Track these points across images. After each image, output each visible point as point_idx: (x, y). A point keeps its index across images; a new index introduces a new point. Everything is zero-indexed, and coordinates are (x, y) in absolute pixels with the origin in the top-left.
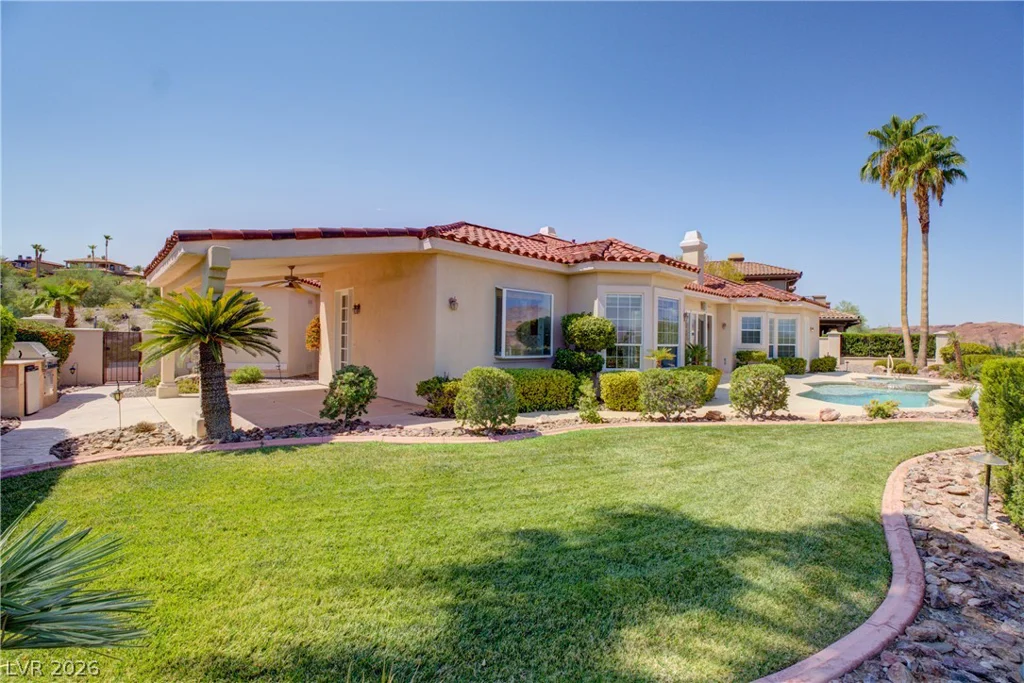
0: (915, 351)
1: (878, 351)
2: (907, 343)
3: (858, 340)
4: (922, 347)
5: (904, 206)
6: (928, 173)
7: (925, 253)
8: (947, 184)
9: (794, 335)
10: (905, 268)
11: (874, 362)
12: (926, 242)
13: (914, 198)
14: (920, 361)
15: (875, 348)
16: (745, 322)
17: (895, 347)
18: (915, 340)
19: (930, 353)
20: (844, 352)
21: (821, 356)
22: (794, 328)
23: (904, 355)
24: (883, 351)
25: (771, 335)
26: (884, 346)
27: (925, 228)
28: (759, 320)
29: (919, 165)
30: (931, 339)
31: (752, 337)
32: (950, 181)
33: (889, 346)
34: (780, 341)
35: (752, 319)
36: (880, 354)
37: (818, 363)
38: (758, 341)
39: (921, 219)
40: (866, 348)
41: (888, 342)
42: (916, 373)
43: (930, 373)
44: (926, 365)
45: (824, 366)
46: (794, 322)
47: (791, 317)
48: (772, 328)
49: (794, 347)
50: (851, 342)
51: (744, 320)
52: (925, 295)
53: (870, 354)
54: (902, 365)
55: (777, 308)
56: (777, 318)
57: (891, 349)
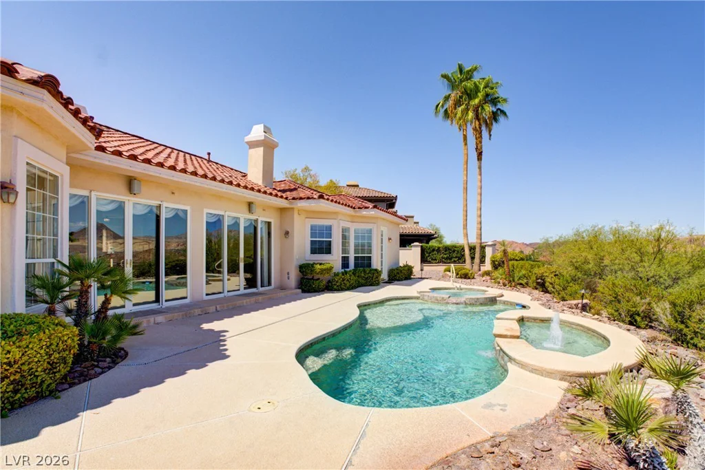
0: (473, 258)
1: (447, 258)
2: (467, 252)
3: (434, 250)
4: (477, 256)
5: (465, 138)
6: (483, 108)
7: (479, 177)
8: (494, 123)
9: (370, 245)
10: (466, 189)
11: (444, 267)
12: (480, 168)
13: (472, 131)
14: (476, 267)
15: (445, 256)
16: (314, 231)
17: (459, 255)
18: (472, 249)
19: (482, 261)
20: (424, 260)
21: (401, 265)
22: (370, 238)
23: (464, 262)
24: (451, 259)
25: (344, 244)
26: (452, 255)
27: (480, 155)
28: (329, 228)
29: (477, 101)
30: (483, 248)
31: (321, 247)
32: (496, 120)
33: (455, 255)
34: (356, 251)
35: (320, 226)
36: (449, 261)
37: (395, 272)
38: (329, 251)
39: (477, 149)
40: (439, 256)
41: (454, 251)
42: (473, 278)
43: (484, 278)
44: (480, 270)
45: (401, 275)
46: (370, 231)
47: (368, 226)
48: (344, 237)
49: (370, 257)
50: (429, 251)
51: (312, 228)
52: (479, 213)
53: (442, 261)
54: (463, 271)
55: (352, 216)
56: (353, 227)
57: (456, 257)
